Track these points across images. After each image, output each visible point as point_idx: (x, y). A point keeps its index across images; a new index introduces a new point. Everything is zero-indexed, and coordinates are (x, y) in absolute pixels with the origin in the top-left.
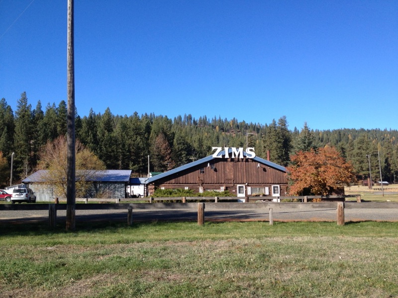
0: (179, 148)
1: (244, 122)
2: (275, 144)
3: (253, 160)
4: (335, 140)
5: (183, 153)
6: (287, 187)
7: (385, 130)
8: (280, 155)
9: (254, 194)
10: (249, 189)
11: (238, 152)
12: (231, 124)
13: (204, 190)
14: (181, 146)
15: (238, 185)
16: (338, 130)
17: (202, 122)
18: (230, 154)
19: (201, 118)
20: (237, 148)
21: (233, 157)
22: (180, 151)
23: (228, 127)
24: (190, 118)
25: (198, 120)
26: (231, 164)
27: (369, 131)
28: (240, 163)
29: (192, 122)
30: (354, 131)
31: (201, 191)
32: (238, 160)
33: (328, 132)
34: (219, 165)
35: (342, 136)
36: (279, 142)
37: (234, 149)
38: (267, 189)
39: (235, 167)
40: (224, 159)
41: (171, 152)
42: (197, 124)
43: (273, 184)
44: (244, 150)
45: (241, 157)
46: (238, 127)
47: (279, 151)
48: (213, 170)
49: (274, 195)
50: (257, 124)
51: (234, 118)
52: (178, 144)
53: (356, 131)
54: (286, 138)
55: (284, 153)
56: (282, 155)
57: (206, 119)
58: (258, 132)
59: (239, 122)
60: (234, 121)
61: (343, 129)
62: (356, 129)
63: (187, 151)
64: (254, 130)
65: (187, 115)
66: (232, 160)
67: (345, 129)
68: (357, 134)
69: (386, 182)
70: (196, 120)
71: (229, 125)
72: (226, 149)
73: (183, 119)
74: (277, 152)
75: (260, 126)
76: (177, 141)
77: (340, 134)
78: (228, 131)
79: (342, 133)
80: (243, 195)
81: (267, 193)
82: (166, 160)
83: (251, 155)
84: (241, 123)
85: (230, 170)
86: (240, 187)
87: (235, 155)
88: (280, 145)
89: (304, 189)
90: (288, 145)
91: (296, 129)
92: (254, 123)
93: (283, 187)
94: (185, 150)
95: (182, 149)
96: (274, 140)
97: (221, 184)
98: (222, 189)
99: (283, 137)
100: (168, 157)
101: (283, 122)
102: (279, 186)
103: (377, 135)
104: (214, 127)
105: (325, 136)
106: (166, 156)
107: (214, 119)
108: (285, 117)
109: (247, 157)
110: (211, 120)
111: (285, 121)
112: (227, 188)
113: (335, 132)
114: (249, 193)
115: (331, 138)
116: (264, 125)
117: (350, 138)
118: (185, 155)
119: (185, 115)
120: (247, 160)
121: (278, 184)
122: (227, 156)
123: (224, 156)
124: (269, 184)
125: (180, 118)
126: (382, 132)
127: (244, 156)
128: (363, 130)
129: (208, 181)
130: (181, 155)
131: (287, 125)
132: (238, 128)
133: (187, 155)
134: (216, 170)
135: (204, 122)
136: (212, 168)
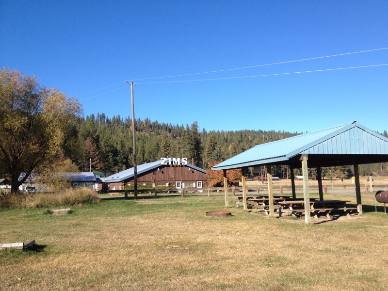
0: (106, 150)
1: (157, 122)
2: (188, 146)
3: (186, 166)
4: (237, 141)
5: (110, 154)
6: (207, 183)
7: (279, 132)
8: (192, 155)
9: (186, 187)
10: (183, 184)
11: (177, 161)
12: (144, 124)
13: (156, 185)
14: (108, 149)
15: (177, 182)
16: (240, 131)
17: (116, 121)
18: (172, 162)
19: (114, 117)
20: (176, 158)
21: (174, 164)
22: (107, 152)
23: (142, 127)
24: (103, 117)
25: (112, 119)
26: (172, 168)
27: (266, 132)
28: (178, 168)
29: (106, 121)
30: (253, 132)
31: (154, 186)
32: (177, 166)
33: (231, 133)
34: (165, 169)
35: (243, 137)
36: (192, 144)
37: (174, 159)
38: (194, 184)
39: (175, 170)
40: (168, 166)
41: (99, 154)
42: (110, 123)
43: (198, 181)
44: (181, 160)
45: (179, 164)
46: (151, 126)
47: (191, 153)
48: (161, 173)
49: (198, 187)
50: (169, 125)
51: (147, 118)
52: (105, 147)
53: (255, 133)
54: (197, 140)
55: (195, 154)
56: (194, 156)
57: (120, 119)
58: (170, 132)
59: (152, 122)
60: (147, 121)
61: (244, 130)
62: (255, 130)
63: (113, 153)
64: (166, 130)
65: (101, 114)
66: (173, 166)
67: (246, 130)
68: (256, 135)
69: (277, 178)
70: (109, 119)
71: (142, 125)
72: (170, 159)
73: (96, 118)
74: (190, 152)
75: (172, 127)
76: (104, 144)
77: (242, 136)
78: (141, 130)
79: (243, 134)
80: (180, 188)
81: (194, 186)
82: (94, 161)
83: (184, 163)
84: (154, 123)
85: (172, 172)
86: (178, 183)
87: (175, 163)
88: (192, 147)
89: (217, 183)
90: (199, 147)
91: (204, 130)
92: (166, 124)
93: (204, 182)
94: (111, 152)
95: (109, 151)
96: (187, 142)
97: (166, 181)
98: (167, 184)
99: (195, 139)
100: (96, 158)
101: (195, 126)
102: (201, 182)
103: (273, 136)
104: (128, 126)
105: (229, 137)
106: (95, 157)
107: (127, 118)
108: (196, 122)
109: (183, 164)
110: (124, 120)
111: (197, 126)
112: (170, 184)
113: (237, 133)
114: (183, 187)
115: (234, 138)
116: (176, 125)
117: (250, 139)
118: (111, 156)
119: (98, 114)
120: (182, 166)
121: (201, 180)
122: (170, 164)
123: (168, 163)
124: (195, 181)
125: (93, 116)
126: (277, 133)
127: (181, 164)
128: (261, 131)
129: (158, 179)
130: (108, 156)
131: (198, 129)
132: (152, 128)
133: (113, 156)
134: (163, 172)
135: (117, 121)
136: (160, 171)
